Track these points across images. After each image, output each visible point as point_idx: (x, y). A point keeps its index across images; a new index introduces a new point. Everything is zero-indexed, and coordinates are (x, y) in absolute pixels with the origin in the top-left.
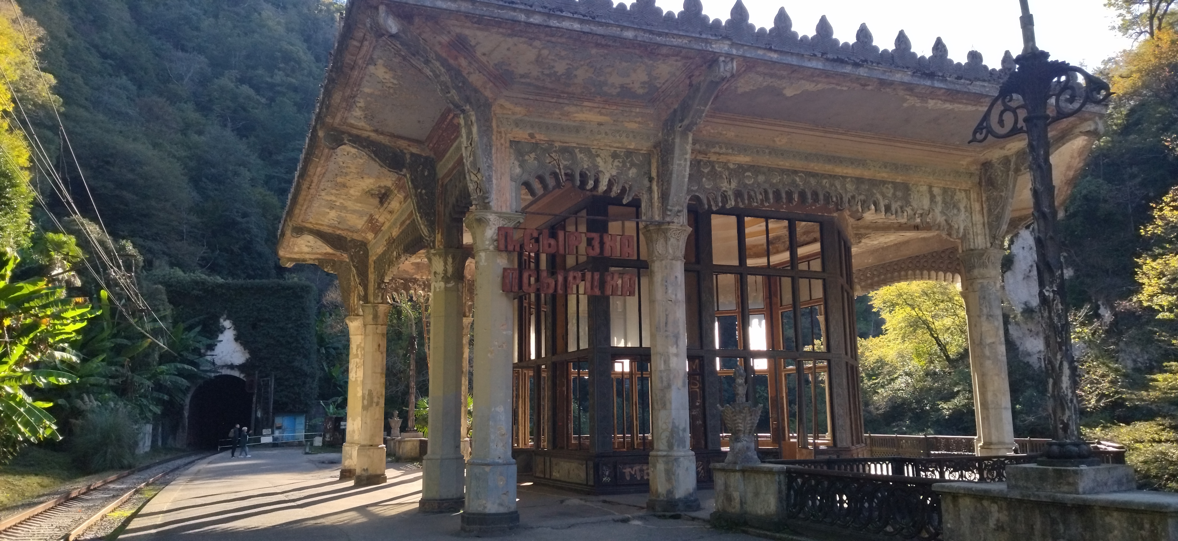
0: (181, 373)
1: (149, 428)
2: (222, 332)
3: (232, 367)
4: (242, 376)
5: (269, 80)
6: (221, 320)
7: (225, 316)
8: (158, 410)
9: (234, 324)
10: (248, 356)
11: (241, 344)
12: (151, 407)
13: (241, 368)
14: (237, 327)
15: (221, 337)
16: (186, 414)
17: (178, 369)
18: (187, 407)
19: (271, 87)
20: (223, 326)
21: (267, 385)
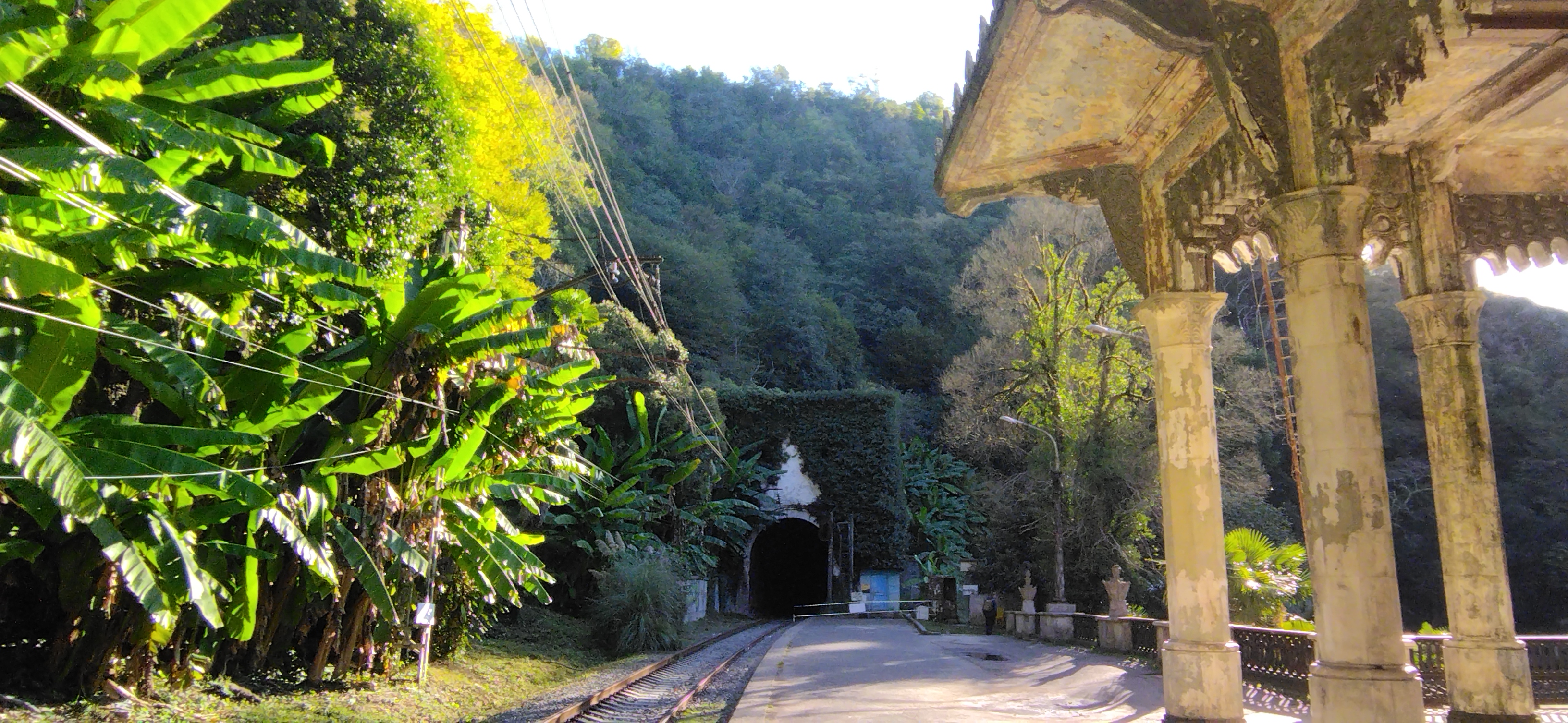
0: (739, 513)
1: (703, 586)
2: (785, 462)
3: (799, 507)
4: (813, 520)
5: (818, 180)
6: (784, 446)
7: (788, 440)
8: (713, 562)
9: (799, 450)
10: (819, 493)
11: (809, 476)
12: (705, 557)
13: (810, 508)
14: (803, 453)
15: (784, 467)
16: (747, 569)
17: (735, 507)
18: (748, 560)
19: (821, 187)
20: (786, 454)
21: (845, 531)
